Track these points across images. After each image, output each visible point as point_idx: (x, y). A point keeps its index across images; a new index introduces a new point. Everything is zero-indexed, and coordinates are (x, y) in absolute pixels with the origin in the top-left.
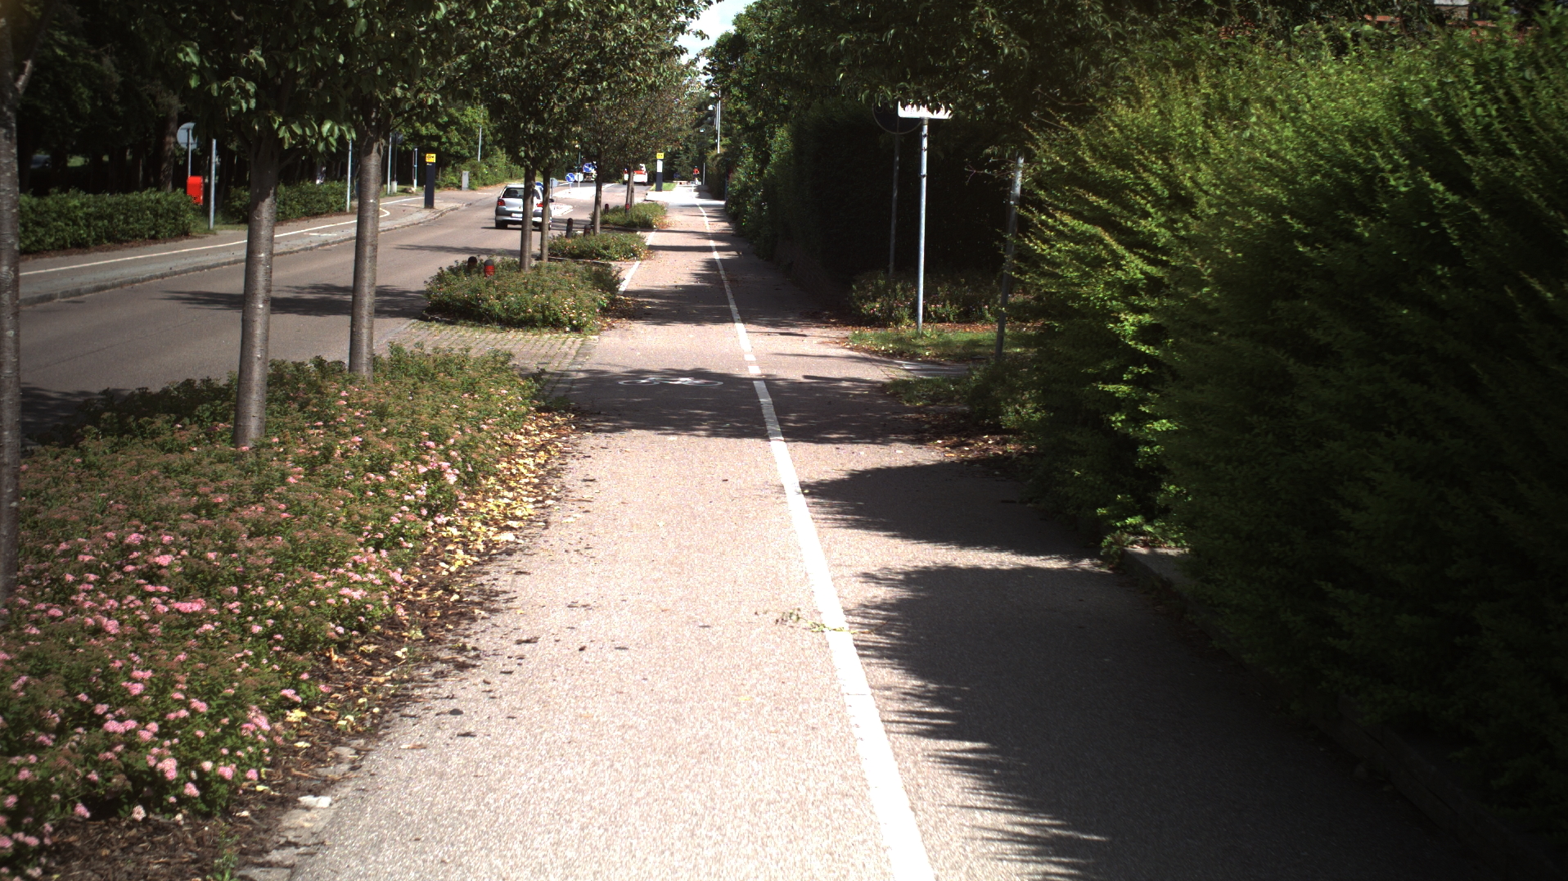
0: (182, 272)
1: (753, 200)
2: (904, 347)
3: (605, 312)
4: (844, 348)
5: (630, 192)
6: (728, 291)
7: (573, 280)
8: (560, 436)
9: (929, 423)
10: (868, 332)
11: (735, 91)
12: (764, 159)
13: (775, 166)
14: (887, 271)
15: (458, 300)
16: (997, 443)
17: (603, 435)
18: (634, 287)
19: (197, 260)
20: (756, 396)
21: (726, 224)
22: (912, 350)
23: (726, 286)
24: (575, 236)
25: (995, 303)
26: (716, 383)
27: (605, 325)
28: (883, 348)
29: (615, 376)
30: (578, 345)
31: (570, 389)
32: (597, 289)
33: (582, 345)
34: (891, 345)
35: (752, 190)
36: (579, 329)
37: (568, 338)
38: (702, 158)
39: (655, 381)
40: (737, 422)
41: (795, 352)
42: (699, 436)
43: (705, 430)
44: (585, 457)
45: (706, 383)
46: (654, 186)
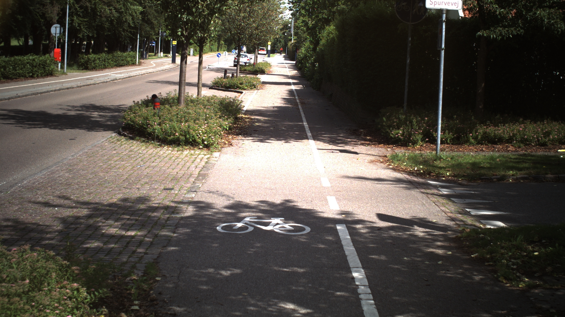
2: (430, 168)
4: (388, 168)
5: (256, 58)
6: (301, 110)
10: (400, 151)
14: (403, 107)
15: (137, 124)
18: (251, 108)
22: (436, 170)
23: (300, 107)
24: (228, 77)
25: (476, 132)
26: (304, 229)
27: (227, 142)
28: (416, 169)
29: (217, 213)
30: (203, 163)
31: (169, 241)
32: (224, 117)
33: (207, 163)
34: (421, 167)
35: (309, 57)
36: (209, 147)
37: (199, 154)
38: (286, 44)
39: (250, 224)
41: (357, 174)
45: (296, 229)
46: (267, 55)
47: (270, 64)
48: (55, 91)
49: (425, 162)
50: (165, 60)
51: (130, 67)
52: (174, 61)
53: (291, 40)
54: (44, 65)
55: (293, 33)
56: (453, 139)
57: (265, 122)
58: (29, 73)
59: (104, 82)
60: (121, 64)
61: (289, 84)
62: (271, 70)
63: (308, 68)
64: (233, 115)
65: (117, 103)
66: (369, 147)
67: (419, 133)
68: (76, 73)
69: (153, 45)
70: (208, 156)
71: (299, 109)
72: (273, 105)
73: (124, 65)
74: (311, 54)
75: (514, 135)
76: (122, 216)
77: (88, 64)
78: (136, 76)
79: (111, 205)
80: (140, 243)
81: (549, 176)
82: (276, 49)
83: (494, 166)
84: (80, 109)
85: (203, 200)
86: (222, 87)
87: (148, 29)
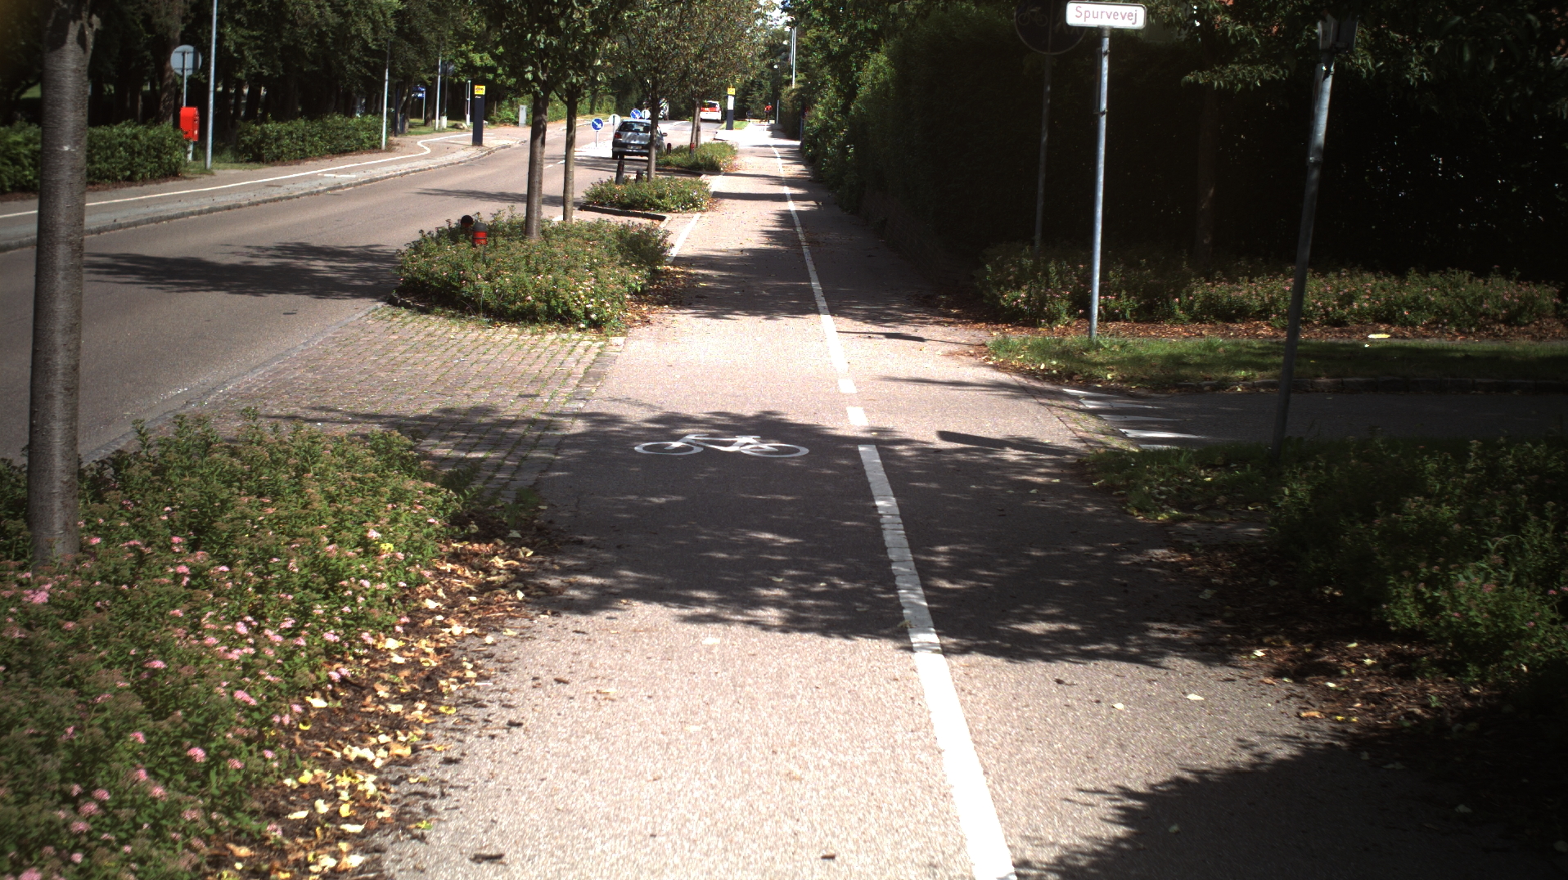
1: (834, 141)
2: (1074, 365)
4: (984, 365)
5: (696, 131)
6: (808, 257)
7: (596, 252)
8: (484, 628)
9: (1207, 582)
10: (1016, 336)
12: (848, 91)
13: (865, 101)
15: (437, 279)
16: (1387, 670)
18: (688, 252)
20: (867, 492)
21: (802, 167)
22: (1086, 370)
23: (805, 250)
24: (627, 180)
25: (1189, 295)
26: (797, 451)
27: (637, 318)
28: (1043, 367)
29: (632, 429)
30: (592, 356)
31: (550, 465)
32: (630, 265)
33: (598, 354)
34: (1054, 363)
35: (833, 130)
36: (600, 326)
37: (580, 340)
38: (776, 95)
39: (696, 443)
40: (841, 576)
41: (914, 375)
42: (766, 627)
43: (778, 604)
44: (511, 724)
45: (781, 451)
46: (725, 125)
47: (732, 148)
48: (200, 213)
49: (1065, 354)
50: (454, 136)
51: (365, 156)
52: (477, 139)
53: (789, 82)
54: (158, 149)
55: (793, 62)
56: (1136, 310)
57: (722, 280)
58: (123, 170)
59: (311, 193)
60: (343, 147)
61: (781, 198)
62: (737, 162)
63: (830, 158)
64: (648, 264)
65: (362, 241)
66: (952, 328)
67: (1063, 298)
68: (233, 171)
69: (420, 95)
70: (602, 343)
71: (802, 255)
72: (741, 247)
73: (352, 151)
74: (838, 123)
76: (451, 434)
77: (262, 148)
78: (386, 178)
79: (423, 418)
80: (499, 468)
81: (1323, 380)
82: (749, 108)
83: (1210, 360)
84: (279, 253)
85: (603, 410)
86: (612, 204)
87: (411, 55)
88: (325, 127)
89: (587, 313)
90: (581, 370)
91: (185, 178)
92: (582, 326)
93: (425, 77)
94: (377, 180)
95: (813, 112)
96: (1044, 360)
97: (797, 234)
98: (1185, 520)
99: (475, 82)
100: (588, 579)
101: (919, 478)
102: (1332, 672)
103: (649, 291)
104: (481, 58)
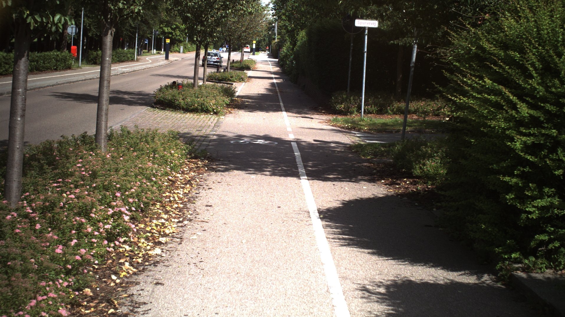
0: (62, 84)
1: (289, 60)
2: (356, 125)
3: (228, 106)
4: (329, 125)
5: (242, 55)
6: (279, 96)
7: (215, 92)
8: (199, 174)
9: (375, 169)
10: (340, 118)
11: (283, 17)
12: (294, 43)
13: (299, 46)
14: (347, 91)
15: (167, 100)
16: (411, 183)
17: (220, 173)
18: (242, 94)
19: (69, 79)
20: (293, 152)
21: (278, 68)
22: (359, 127)
23: (279, 94)
24: (220, 72)
25: (393, 106)
26: (274, 143)
27: (228, 112)
28: (346, 126)
29: (229, 138)
32: (225, 96)
33: (217, 121)
34: (350, 125)
35: (289, 56)
36: (217, 113)
37: (211, 117)
38: (270, 43)
39: (247, 141)
40: (285, 167)
41: (309, 127)
42: (266, 175)
43: (269, 171)
44: (209, 188)
45: (270, 143)
46: (252, 53)
47: (254, 61)
48: (82, 80)
49: (353, 122)
50: (158, 56)
52: (167, 58)
53: (274, 39)
54: (65, 60)
55: (276, 32)
56: (377, 111)
57: (253, 102)
58: (54, 66)
61: (271, 78)
62: (256, 66)
63: (288, 65)
64: (230, 96)
67: (355, 107)
69: (146, 42)
70: (218, 118)
74: (291, 53)
75: (418, 108)
77: (96, 60)
82: (260, 48)
83: (395, 124)
85: (221, 134)
86: (215, 80)
87: (145, 28)
88: (117, 53)
89: (213, 110)
90: (213, 125)
91: (73, 69)
92: (212, 113)
93: (149, 36)
94: (136, 71)
95: (283, 50)
96: (347, 124)
97: (276, 89)
98: (375, 158)
99: (166, 38)
100: (223, 166)
101: (307, 149)
102: (399, 184)
103: (231, 105)
104: (167, 29)
